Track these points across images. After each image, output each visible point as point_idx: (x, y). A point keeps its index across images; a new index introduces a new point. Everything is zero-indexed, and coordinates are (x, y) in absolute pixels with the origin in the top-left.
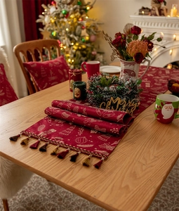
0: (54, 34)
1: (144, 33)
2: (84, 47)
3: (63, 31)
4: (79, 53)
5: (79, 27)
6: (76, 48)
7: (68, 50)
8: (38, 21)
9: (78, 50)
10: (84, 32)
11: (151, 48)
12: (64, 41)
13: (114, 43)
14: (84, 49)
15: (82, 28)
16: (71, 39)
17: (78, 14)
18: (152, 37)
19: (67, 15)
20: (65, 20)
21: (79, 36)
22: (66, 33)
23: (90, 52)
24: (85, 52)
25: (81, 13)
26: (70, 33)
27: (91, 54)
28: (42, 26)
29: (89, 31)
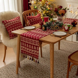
0: (35, 7)
1: (64, 8)
2: (48, 12)
3: (39, 6)
4: (45, 14)
6: (44, 12)
7: (41, 13)
8: (29, 2)
10: (47, 6)
11: (66, 12)
12: (39, 10)
14: (48, 13)
15: (47, 5)
16: (42, 9)
18: (66, 9)
20: (40, 2)
21: (46, 8)
22: (40, 7)
23: (50, 14)
24: (48, 14)
26: (42, 7)
27: (51, 15)
28: (30, 4)
29: (49, 6)
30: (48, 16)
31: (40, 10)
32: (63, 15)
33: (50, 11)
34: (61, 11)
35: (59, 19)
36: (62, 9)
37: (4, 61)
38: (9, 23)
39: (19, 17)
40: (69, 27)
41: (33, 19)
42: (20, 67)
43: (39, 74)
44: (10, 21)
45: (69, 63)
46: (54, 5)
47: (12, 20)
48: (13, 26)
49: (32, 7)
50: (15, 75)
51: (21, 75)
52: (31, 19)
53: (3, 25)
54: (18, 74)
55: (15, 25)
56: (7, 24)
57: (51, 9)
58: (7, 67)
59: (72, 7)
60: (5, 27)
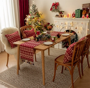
0: (30, 23)
1: (51, 24)
4: (38, 29)
5: (37, 21)
6: (37, 27)
7: (34, 28)
9: (37, 28)
10: (39, 23)
11: (52, 27)
13: (44, 27)
14: (40, 28)
15: (39, 21)
16: (35, 25)
17: (37, 17)
18: (52, 25)
19: (34, 18)
20: (33, 19)
22: (34, 23)
25: (38, 17)
26: (35, 23)
28: (26, 21)
29: (40, 22)
30: (39, 29)
31: (33, 25)
32: (50, 29)
33: (41, 26)
34: (49, 27)
35: (47, 33)
36: (50, 25)
37: (7, 66)
38: (10, 37)
39: (18, 32)
40: (55, 39)
41: (28, 33)
42: (20, 69)
43: (34, 74)
44: (11, 35)
45: (56, 64)
46: (44, 21)
47: (13, 34)
48: (14, 39)
49: (27, 23)
50: (16, 75)
51: (21, 75)
52: (26, 33)
53: (6, 38)
54: (18, 74)
55: (15, 38)
56: (9, 37)
57: (42, 24)
58: (10, 70)
59: (57, 23)
60: (7, 40)
